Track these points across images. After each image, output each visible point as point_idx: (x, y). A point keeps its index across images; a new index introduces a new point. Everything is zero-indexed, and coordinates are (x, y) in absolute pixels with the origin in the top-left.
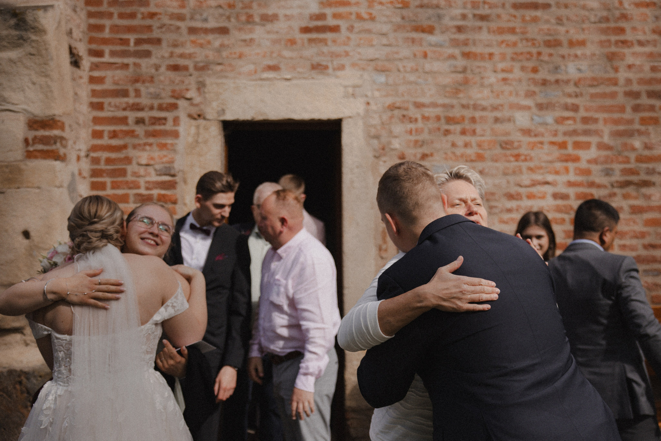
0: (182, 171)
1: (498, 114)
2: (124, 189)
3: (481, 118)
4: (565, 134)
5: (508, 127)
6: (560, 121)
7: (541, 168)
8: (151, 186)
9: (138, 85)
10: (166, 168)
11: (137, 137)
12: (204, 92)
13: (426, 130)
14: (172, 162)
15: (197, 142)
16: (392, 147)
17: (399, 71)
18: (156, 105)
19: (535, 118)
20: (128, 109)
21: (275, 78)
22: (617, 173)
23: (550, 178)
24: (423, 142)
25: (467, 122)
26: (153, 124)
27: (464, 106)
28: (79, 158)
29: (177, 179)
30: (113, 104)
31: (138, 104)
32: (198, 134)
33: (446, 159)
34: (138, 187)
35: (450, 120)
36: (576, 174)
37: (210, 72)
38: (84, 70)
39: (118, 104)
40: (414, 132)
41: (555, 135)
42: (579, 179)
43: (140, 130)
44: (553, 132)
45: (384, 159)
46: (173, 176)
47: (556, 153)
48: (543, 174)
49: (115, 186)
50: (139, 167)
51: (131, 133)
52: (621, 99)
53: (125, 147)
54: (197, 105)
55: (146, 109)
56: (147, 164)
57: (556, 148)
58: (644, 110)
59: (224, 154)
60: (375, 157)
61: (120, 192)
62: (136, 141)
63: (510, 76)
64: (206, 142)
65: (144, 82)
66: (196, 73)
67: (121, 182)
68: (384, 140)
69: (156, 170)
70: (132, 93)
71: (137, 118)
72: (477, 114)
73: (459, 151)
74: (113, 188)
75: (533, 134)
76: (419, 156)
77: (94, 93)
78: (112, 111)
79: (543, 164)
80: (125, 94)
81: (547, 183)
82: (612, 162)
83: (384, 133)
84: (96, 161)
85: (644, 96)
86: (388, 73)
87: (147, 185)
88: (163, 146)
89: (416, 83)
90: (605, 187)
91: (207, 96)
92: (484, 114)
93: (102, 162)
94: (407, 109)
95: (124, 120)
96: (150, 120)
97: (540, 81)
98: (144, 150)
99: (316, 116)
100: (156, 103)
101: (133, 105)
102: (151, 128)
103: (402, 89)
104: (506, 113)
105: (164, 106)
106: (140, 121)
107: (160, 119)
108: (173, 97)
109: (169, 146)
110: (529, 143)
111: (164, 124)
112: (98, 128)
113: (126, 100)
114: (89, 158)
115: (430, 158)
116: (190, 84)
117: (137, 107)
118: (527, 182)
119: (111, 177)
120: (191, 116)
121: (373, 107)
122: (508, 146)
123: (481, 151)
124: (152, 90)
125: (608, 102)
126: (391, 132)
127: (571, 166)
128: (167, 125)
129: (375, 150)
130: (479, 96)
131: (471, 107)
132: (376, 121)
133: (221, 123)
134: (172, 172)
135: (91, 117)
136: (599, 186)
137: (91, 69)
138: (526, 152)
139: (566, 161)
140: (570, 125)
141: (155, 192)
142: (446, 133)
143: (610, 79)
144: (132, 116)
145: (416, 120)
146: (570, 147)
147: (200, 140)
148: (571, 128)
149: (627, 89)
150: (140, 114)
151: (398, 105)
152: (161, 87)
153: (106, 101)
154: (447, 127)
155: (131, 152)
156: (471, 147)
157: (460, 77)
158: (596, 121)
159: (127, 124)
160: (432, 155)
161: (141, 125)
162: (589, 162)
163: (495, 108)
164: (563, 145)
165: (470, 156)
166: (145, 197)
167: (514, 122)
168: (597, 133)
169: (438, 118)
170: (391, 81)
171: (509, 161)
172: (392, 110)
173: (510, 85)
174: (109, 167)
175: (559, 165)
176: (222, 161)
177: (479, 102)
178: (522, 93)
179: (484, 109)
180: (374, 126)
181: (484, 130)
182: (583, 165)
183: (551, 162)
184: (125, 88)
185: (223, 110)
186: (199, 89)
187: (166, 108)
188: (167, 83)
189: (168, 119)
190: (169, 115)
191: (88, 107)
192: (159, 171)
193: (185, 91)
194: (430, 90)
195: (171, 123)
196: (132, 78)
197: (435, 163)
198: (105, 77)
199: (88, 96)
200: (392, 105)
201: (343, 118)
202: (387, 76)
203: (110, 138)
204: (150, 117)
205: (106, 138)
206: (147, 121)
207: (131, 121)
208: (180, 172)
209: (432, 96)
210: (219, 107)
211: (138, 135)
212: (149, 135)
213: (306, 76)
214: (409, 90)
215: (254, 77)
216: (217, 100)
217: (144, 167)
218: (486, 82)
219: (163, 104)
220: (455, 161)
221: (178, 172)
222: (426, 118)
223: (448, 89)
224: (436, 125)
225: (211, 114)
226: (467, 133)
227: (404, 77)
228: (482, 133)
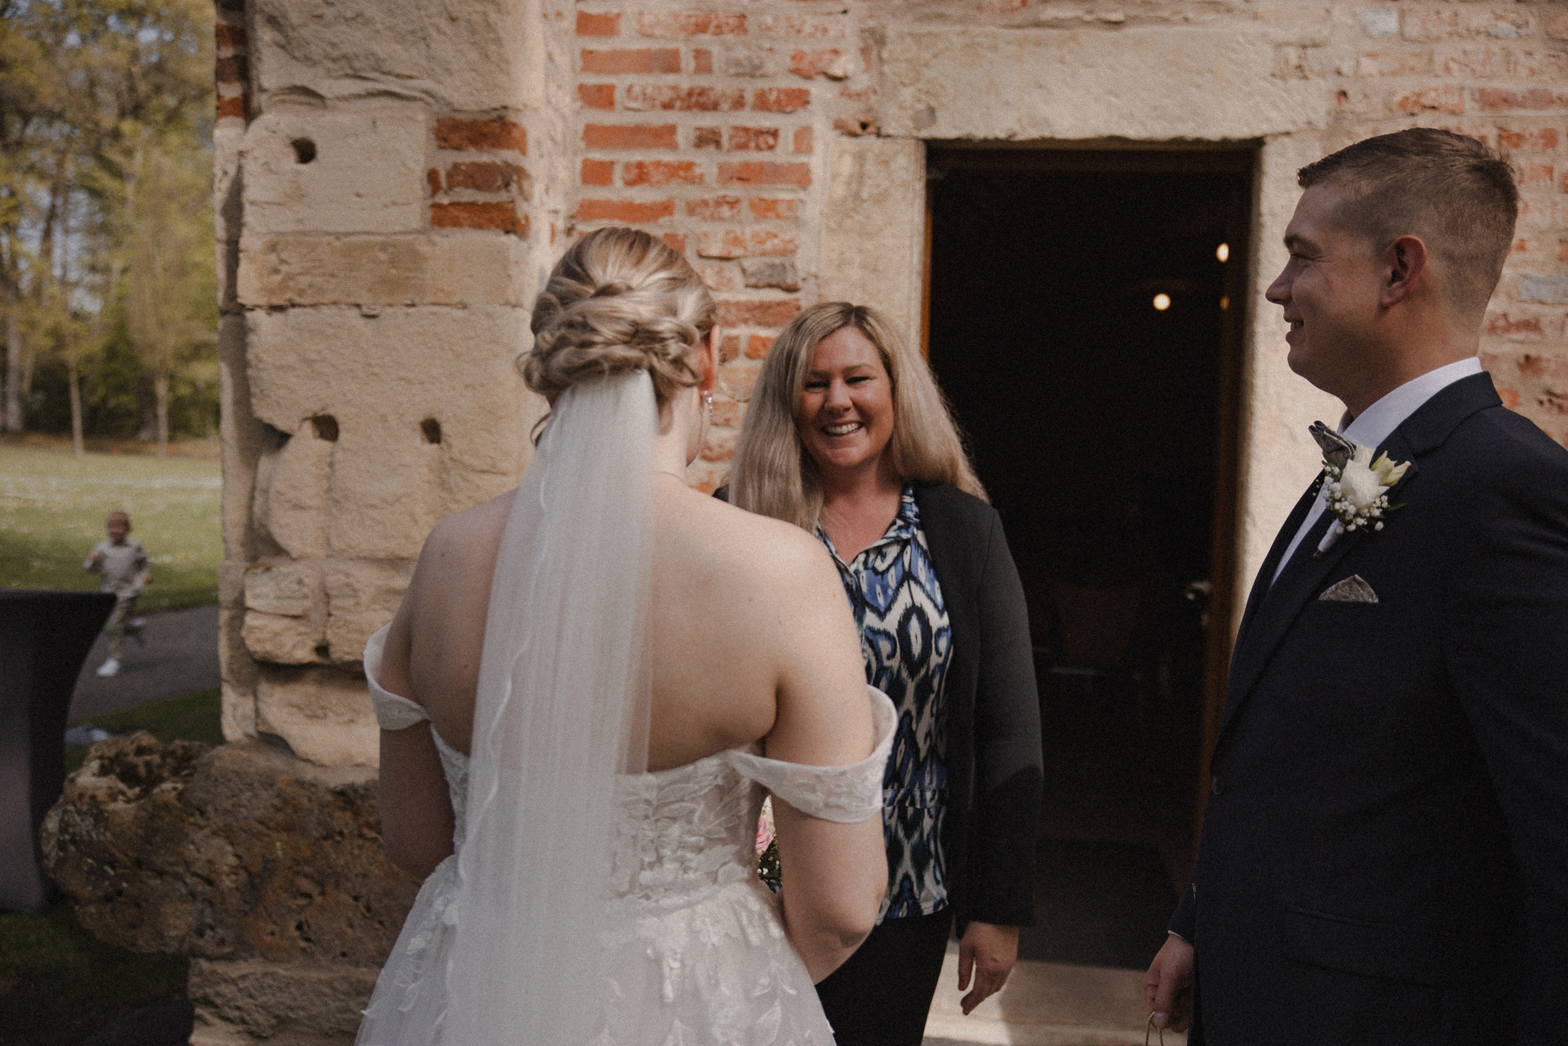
0: (816, 277)
8: (733, 315)
9: (705, 40)
10: (772, 266)
11: (698, 180)
12: (881, 60)
14: (788, 251)
15: (857, 196)
18: (749, 98)
20: (678, 104)
21: (1080, 21)
26: (742, 146)
29: (802, 297)
30: (637, 89)
31: (702, 92)
32: (860, 176)
33: (1564, 259)
39: (649, 91)
43: (707, 162)
46: (792, 289)
50: (704, 262)
51: (683, 172)
53: (666, 208)
54: (858, 96)
55: (725, 106)
56: (724, 254)
59: (924, 234)
62: (695, 193)
64: (881, 199)
65: (719, 30)
66: (859, 7)
69: (744, 271)
70: (688, 62)
71: (700, 129)
77: (589, 60)
78: (635, 110)
80: (670, 63)
86: (1405, 4)
88: (765, 209)
91: (887, 69)
94: (1456, 112)
95: (664, 136)
96: (731, 137)
98: (715, 218)
99: (1189, 130)
100: (750, 89)
101: (690, 94)
102: (737, 158)
103: (1444, 51)
105: (773, 97)
106: (707, 139)
107: (760, 133)
108: (796, 71)
109: (782, 209)
111: (771, 148)
112: (598, 155)
113: (670, 79)
115: (1516, 256)
116: (843, 36)
117: (700, 101)
120: (840, 127)
121: (1357, 102)
124: (741, 53)
128: (778, 149)
133: (921, 143)
134: (789, 281)
135: (581, 128)
141: (745, 333)
144: (687, 124)
147: (865, 195)
151: (1430, 99)
152: (767, 45)
153: (621, 82)
155: (680, 223)
159: (673, 146)
160: (1521, 246)
161: (712, 148)
169: (1550, 138)
170: (1413, 29)
172: (1413, 114)
184: (671, 46)
185: (932, 111)
186: (865, 51)
187: (778, 102)
188: (782, 32)
189: (781, 134)
190: (786, 124)
191: (574, 100)
192: (753, 275)
193: (827, 57)
194: (1530, 54)
195: (791, 148)
196: (689, 16)
197: (1529, 271)
198: (619, 15)
199: (573, 70)
200: (1414, 98)
201: (1266, 135)
202: (1402, 14)
203: (630, 183)
204: (736, 128)
205: (618, 183)
206: (725, 141)
207: (684, 136)
208: (812, 280)
209: (1533, 72)
210: (919, 101)
211: (701, 176)
212: (731, 178)
213: (1165, 14)
214: (1465, 52)
215: (1018, 18)
216: (918, 80)
217: (716, 264)
219: (770, 90)
221: (805, 279)
222: (1511, 138)
224: (1540, 159)
225: (897, 120)
227: (1453, 15)
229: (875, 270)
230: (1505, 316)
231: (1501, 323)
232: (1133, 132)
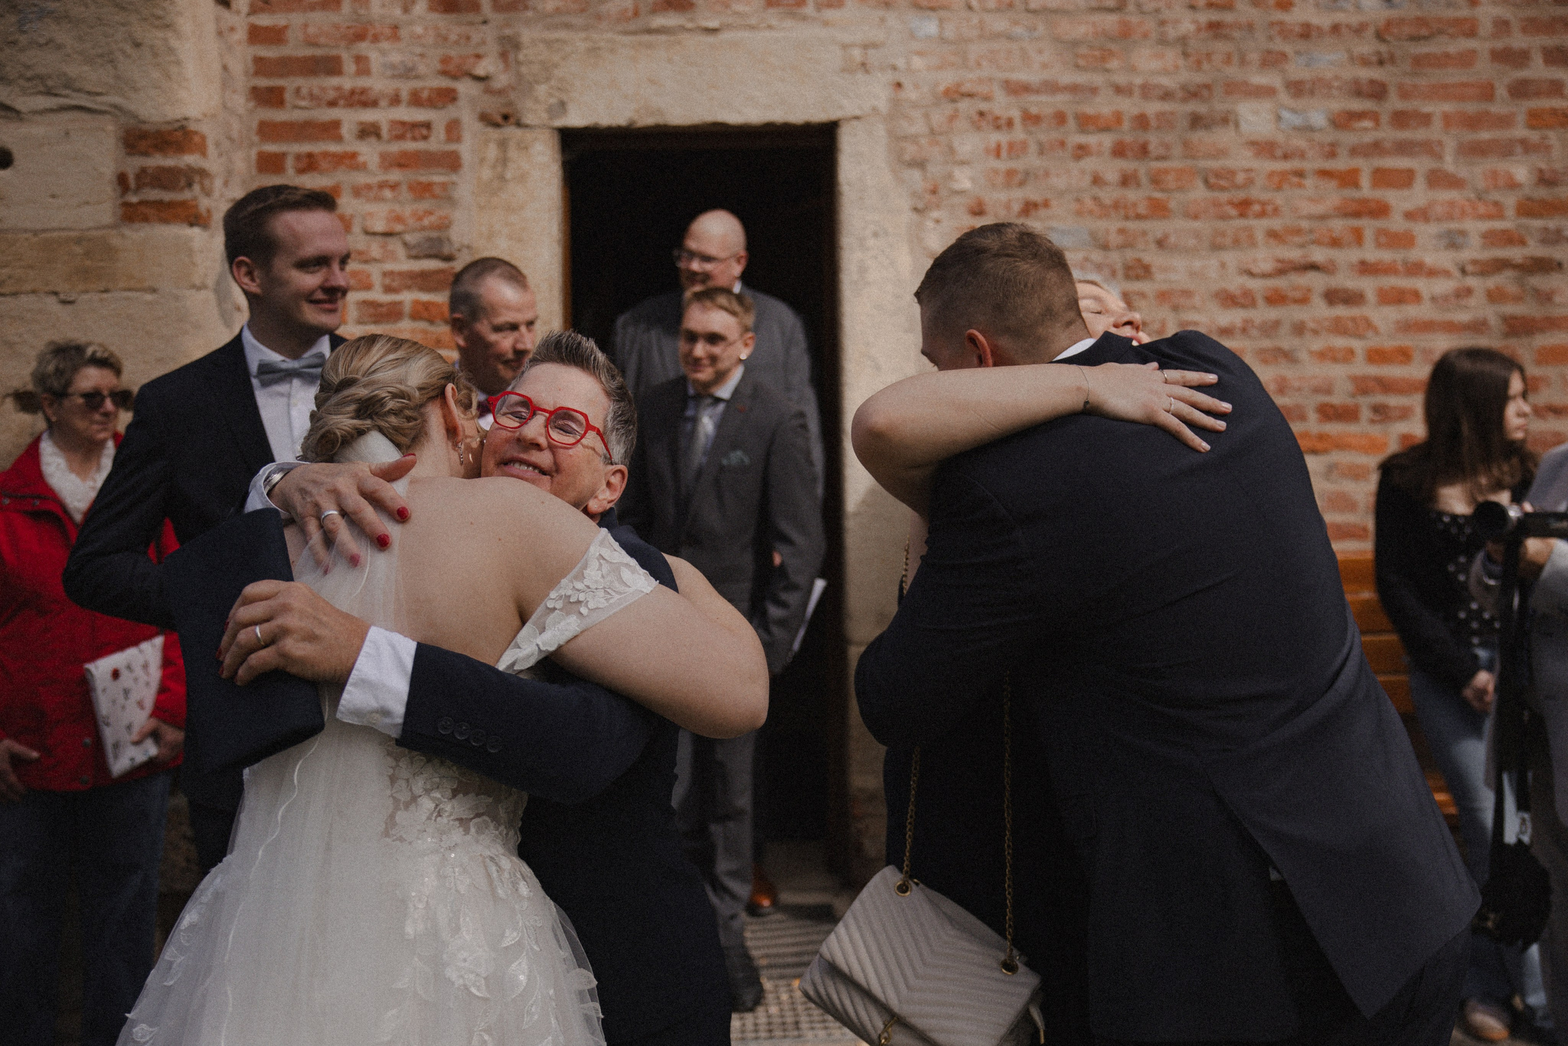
0: (468, 247)
1: (1202, 109)
3: (1160, 115)
4: (1354, 151)
5: (1222, 137)
6: (1343, 121)
7: (1298, 231)
8: (397, 283)
9: (363, 47)
10: (430, 239)
11: (362, 167)
12: (518, 63)
13: (1033, 148)
14: (444, 226)
15: (502, 178)
16: (956, 186)
17: (970, 8)
18: (405, 95)
19: (1286, 115)
20: (342, 102)
21: (683, 29)
22: (1475, 241)
23: (1319, 255)
24: (1027, 173)
25: (1126, 125)
26: (400, 137)
27: (1119, 90)
31: (363, 91)
32: (504, 161)
33: (1079, 213)
34: (368, 287)
35: (1086, 123)
36: (1379, 245)
37: (530, 14)
38: (238, 12)
39: (316, 91)
40: (1004, 152)
41: (1332, 154)
42: (1386, 256)
43: (369, 152)
44: (1327, 149)
45: (935, 214)
47: (1333, 196)
48: (1302, 246)
50: (370, 238)
51: (349, 160)
52: (1484, 69)
54: (500, 92)
55: (383, 103)
56: (387, 230)
57: (1333, 184)
58: (1538, 94)
59: (561, 206)
60: (916, 210)
62: (361, 179)
63: (1228, 17)
64: (522, 178)
65: (376, 39)
66: (496, 18)
68: (935, 170)
69: (405, 244)
70: (349, 67)
71: (361, 123)
72: (1151, 109)
73: (1108, 195)
75: (1279, 153)
76: (1016, 207)
77: (261, 66)
78: (304, 108)
79: (1305, 224)
80: (332, 66)
81: (1314, 267)
82: (1463, 213)
83: (935, 154)
85: (1538, 60)
86: (942, 13)
87: (387, 281)
88: (422, 190)
89: (1010, 38)
90: (1447, 274)
91: (524, 69)
92: (1165, 107)
94: (987, 98)
95: (331, 129)
96: (391, 130)
97: (1297, 29)
98: (379, 199)
99: (778, 115)
100: (405, 88)
101: (353, 92)
102: (396, 147)
103: (975, 50)
104: (1220, 106)
105: (425, 95)
106: (368, 132)
107: (414, 126)
108: (444, 73)
109: (437, 190)
110: (1271, 174)
111: (425, 138)
112: (271, 148)
113: (334, 81)
115: (1042, 212)
116: (483, 42)
117: (361, 99)
118: (1267, 266)
120: (485, 119)
121: (910, 93)
122: (1222, 183)
123: (1158, 195)
124: (395, 58)
125: (1454, 76)
126: (951, 150)
127: (1369, 226)
128: (432, 139)
129: (914, 194)
130: (1155, 65)
131: (1137, 92)
132: (918, 127)
133: (555, 132)
134: (446, 250)
135: (255, 125)
136: (1432, 273)
137: (253, 11)
138: (1265, 196)
139: (1357, 214)
140: (1366, 129)
141: (408, 297)
142: (1079, 152)
143: (1457, 22)
144: (350, 119)
145: (1010, 123)
146: (1365, 181)
147: (509, 176)
148: (1368, 138)
149: (1499, 45)
150: (369, 116)
151: (967, 87)
152: (418, 50)
153: (289, 84)
154: (1082, 139)
155: (348, 205)
156: (1138, 185)
157: (1110, 21)
158: (1426, 120)
159: (339, 139)
160: (1046, 204)
161: (373, 140)
162: (1409, 216)
163: (1192, 93)
164: (1349, 179)
165: (1135, 205)
166: (384, 310)
167: (1237, 125)
168: (1429, 148)
169: (1060, 118)
170: (950, 32)
171: (1224, 217)
172: (954, 101)
173: (1227, 37)
175: (1339, 226)
177: (1155, 80)
178: (1254, 57)
179: (1167, 96)
180: (914, 139)
181: (1167, 147)
182: (1396, 223)
183: (1323, 218)
184: (334, 52)
185: (562, 104)
186: (504, 55)
187: (430, 99)
188: (430, 40)
189: (434, 126)
190: (438, 118)
191: (248, 100)
192: (414, 247)
193: (472, 60)
194: (1040, 52)
195: (442, 136)
196: (348, 28)
197: (1054, 224)
198: (286, 27)
199: (246, 73)
200: (955, 89)
201: (839, 120)
202: (941, 21)
203: (301, 171)
204: (392, 121)
205: (291, 171)
206: (385, 132)
207: (347, 130)
208: (465, 251)
209: (1045, 66)
210: (551, 95)
211: (365, 164)
212: (391, 166)
213: (753, 21)
214: (992, 52)
215: (632, 26)
216: (548, 79)
217: (379, 239)
218: (1172, 33)
219: (423, 89)
220: (1100, 217)
221: (459, 250)
222: (1031, 119)
223: (1083, 50)
224: (1055, 135)
225: (534, 113)
226: (1129, 154)
227: (980, 22)
228: (1161, 151)
229: (520, 240)
232: (733, 118)
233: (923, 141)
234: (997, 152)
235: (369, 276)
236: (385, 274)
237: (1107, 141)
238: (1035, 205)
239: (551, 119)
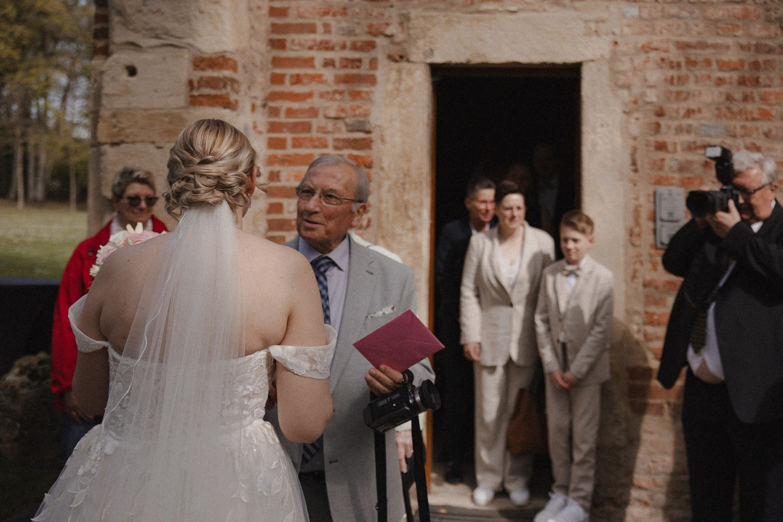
0: (379, 126)
2: (307, 147)
3: (766, 62)
8: (340, 145)
9: (328, 19)
10: (359, 122)
11: (325, 82)
12: (409, 28)
13: (692, 79)
14: (367, 114)
15: (398, 89)
16: (648, 100)
17: (656, 1)
20: (315, 47)
21: (497, 11)
24: (688, 93)
25: (746, 67)
26: (345, 67)
27: (743, 47)
28: (254, 108)
29: (373, 136)
31: (327, 42)
32: (399, 80)
33: (718, 117)
34: (325, 146)
35: (723, 66)
37: (416, 2)
39: (302, 42)
40: (675, 82)
43: (329, 74)
45: (636, 115)
46: (368, 132)
49: (297, 144)
50: (327, 120)
51: (317, 78)
53: (310, 95)
54: (398, 44)
55: (337, 48)
56: (336, 116)
59: (431, 106)
60: (625, 112)
61: (303, 151)
62: (323, 88)
64: (409, 90)
65: (334, 15)
66: (398, 4)
67: (305, 139)
68: (636, 90)
69: (346, 125)
70: (320, 29)
71: (325, 59)
72: (761, 58)
73: (736, 107)
74: (294, 146)
76: (682, 112)
77: (275, 28)
78: (297, 51)
80: (312, 29)
83: (636, 82)
84: (275, 112)
86: (641, 3)
87: (336, 144)
88: (356, 95)
89: (679, 18)
91: (412, 32)
92: (769, 57)
93: (282, 114)
94: (666, 51)
95: (309, 62)
96: (341, 63)
98: (333, 99)
99: (549, 58)
100: (349, 41)
101: (321, 43)
102: (342, 72)
103: (660, 24)
105: (359, 44)
106: (329, 63)
107: (353, 61)
108: (370, 33)
109: (364, 95)
111: (358, 67)
112: (279, 71)
113: (312, 36)
114: (267, 109)
115: (698, 115)
116: (391, 17)
117: (325, 46)
119: (292, 132)
120: (391, 58)
121: (622, 48)
123: (765, 107)
124: (344, 24)
126: (646, 80)
128: (362, 68)
129: (625, 104)
130: (764, 33)
131: (753, 48)
132: (626, 66)
133: (427, 65)
134: (367, 128)
135: (270, 58)
141: (346, 153)
142: (719, 81)
144: (319, 56)
147: (402, 88)
151: (655, 45)
152: (356, 20)
153: (289, 37)
154: (721, 75)
155: (316, 102)
156: (753, 100)
157: (737, 9)
159: (313, 67)
160: (700, 111)
161: (331, 68)
165: (751, 112)
169: (708, 63)
170: (645, 14)
172: (647, 52)
174: (291, 120)
176: (428, 116)
177: (763, 42)
179: (770, 51)
180: (624, 73)
181: (771, 79)
184: (312, 21)
185: (432, 51)
186: (401, 24)
187: (361, 46)
188: (363, 15)
189: (363, 61)
190: (365, 56)
191: (267, 46)
192: (351, 126)
193: (384, 26)
194: (697, 26)
195: (367, 66)
196: (320, 9)
197: (703, 122)
198: (288, 8)
199: (267, 32)
200: (647, 45)
201: (583, 62)
202: (640, 8)
203: (293, 84)
204: (341, 58)
205: (288, 84)
206: (337, 64)
207: (318, 62)
208: (378, 128)
209: (699, 33)
210: (426, 46)
211: (326, 80)
212: (340, 82)
213: (536, 7)
214: (669, 25)
215: (470, 9)
216: (424, 37)
217: (334, 121)
218: (773, 15)
219: (357, 41)
220: (731, 119)
221: (374, 128)
222: (691, 63)
223: (721, 25)
224: (704, 72)
225: (416, 55)
226: (748, 83)
227: (663, 9)
228: (767, 82)
230: (694, 143)
231: (693, 146)
232: (524, 59)
233: (630, 74)
234: (671, 81)
235: (326, 140)
236: (336, 140)
237: (735, 76)
238: (693, 111)
239: (426, 58)
